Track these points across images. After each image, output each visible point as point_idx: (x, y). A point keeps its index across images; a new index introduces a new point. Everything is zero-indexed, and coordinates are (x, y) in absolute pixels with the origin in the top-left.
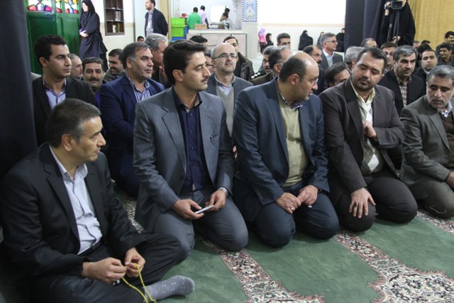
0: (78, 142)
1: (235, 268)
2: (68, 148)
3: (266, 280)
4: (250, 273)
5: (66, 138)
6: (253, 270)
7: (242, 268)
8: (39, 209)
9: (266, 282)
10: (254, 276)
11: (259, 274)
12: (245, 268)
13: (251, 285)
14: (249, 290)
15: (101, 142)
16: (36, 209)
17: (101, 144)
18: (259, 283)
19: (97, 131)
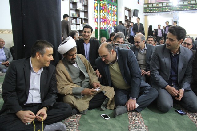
0: (42, 56)
1: (130, 117)
2: (38, 58)
3: (141, 124)
4: (136, 120)
5: (38, 54)
6: (138, 119)
7: (133, 117)
8: (16, 78)
9: (141, 126)
10: (137, 121)
11: (139, 121)
12: (135, 118)
13: (133, 125)
14: (131, 127)
15: (52, 59)
16: (15, 77)
17: (51, 59)
18: (137, 125)
19: (51, 53)
